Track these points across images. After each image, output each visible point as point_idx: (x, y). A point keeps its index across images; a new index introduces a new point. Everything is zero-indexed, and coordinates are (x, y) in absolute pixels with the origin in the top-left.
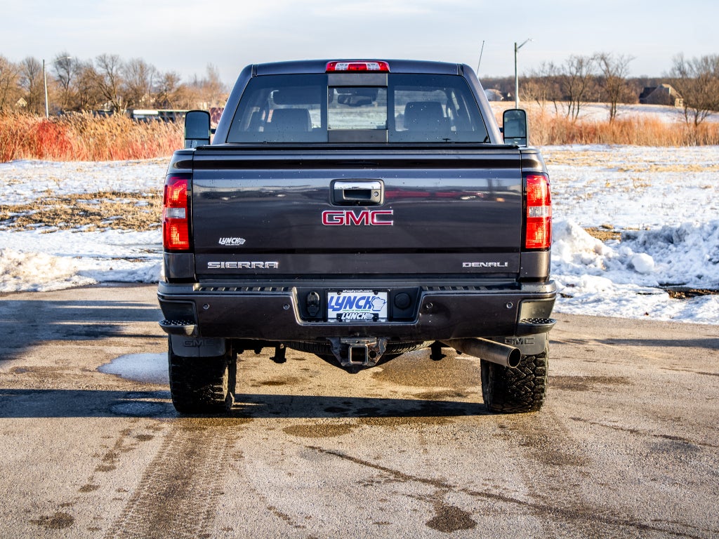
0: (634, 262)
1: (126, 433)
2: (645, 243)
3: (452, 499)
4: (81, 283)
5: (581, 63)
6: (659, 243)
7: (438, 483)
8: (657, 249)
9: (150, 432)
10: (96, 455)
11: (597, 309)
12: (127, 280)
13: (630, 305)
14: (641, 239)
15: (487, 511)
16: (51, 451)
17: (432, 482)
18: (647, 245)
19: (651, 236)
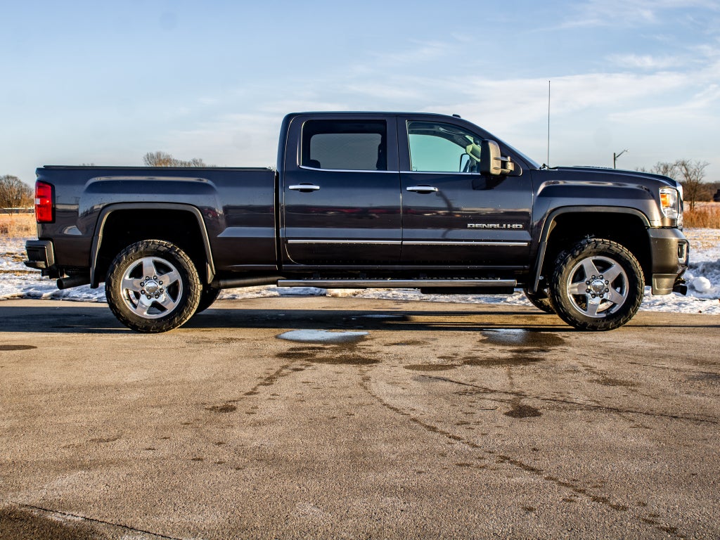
0: (695, 284)
1: (286, 367)
2: (703, 271)
3: (525, 402)
4: (268, 294)
5: (666, 168)
6: (715, 270)
7: (517, 394)
8: (714, 275)
9: (303, 367)
10: (261, 378)
11: (661, 309)
12: (302, 293)
13: (688, 307)
14: (700, 268)
15: (552, 408)
16: (227, 375)
17: (513, 393)
18: (706, 272)
19: (709, 266)
